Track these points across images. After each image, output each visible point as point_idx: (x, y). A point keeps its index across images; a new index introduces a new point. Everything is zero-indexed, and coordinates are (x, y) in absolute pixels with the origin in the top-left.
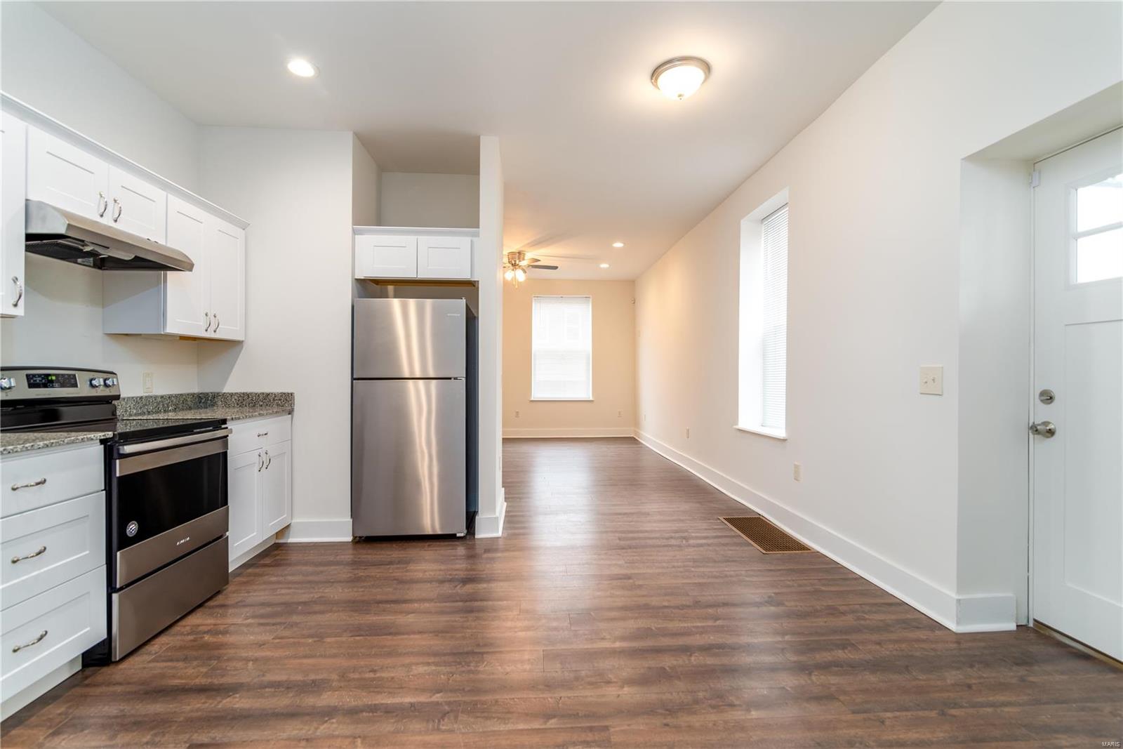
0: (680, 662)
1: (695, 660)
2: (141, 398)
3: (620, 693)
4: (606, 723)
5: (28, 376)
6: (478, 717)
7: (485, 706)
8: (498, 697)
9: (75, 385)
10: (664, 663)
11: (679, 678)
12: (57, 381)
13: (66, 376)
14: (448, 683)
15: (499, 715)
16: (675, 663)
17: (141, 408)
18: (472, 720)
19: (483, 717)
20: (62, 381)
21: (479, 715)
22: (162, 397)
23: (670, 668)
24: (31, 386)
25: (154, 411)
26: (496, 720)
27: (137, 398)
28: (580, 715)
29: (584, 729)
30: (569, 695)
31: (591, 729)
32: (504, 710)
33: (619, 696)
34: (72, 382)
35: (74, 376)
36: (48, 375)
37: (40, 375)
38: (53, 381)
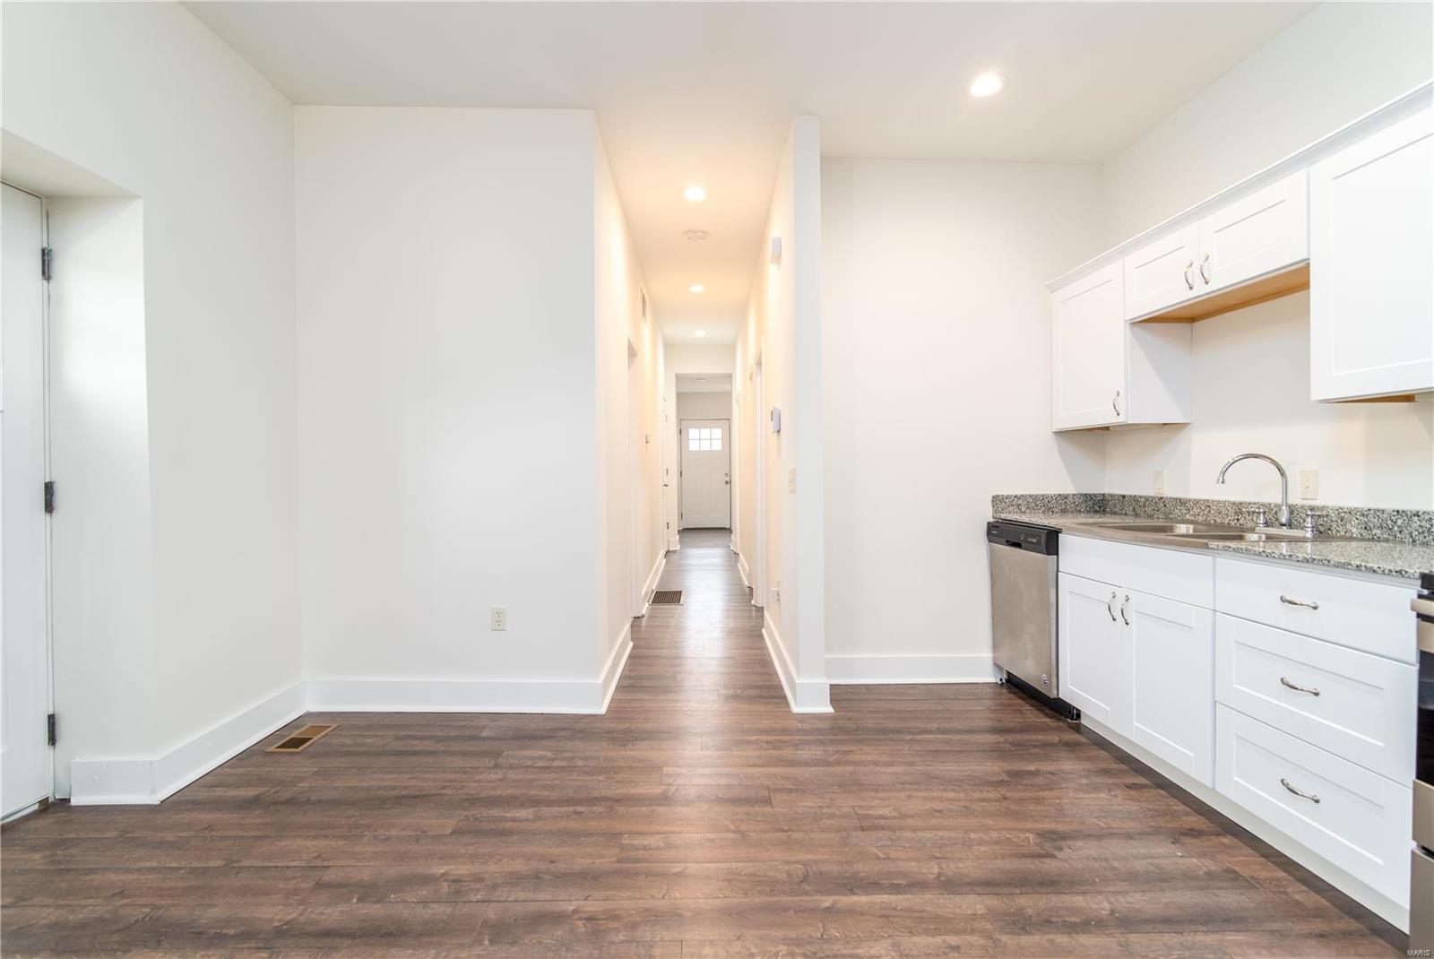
4: (618, 865)
6: (765, 876)
7: (759, 888)
8: (746, 900)
14: (822, 921)
15: (739, 878)
18: (770, 874)
19: (760, 876)
21: (765, 879)
26: (743, 873)
28: (644, 876)
30: (651, 901)
32: (735, 883)
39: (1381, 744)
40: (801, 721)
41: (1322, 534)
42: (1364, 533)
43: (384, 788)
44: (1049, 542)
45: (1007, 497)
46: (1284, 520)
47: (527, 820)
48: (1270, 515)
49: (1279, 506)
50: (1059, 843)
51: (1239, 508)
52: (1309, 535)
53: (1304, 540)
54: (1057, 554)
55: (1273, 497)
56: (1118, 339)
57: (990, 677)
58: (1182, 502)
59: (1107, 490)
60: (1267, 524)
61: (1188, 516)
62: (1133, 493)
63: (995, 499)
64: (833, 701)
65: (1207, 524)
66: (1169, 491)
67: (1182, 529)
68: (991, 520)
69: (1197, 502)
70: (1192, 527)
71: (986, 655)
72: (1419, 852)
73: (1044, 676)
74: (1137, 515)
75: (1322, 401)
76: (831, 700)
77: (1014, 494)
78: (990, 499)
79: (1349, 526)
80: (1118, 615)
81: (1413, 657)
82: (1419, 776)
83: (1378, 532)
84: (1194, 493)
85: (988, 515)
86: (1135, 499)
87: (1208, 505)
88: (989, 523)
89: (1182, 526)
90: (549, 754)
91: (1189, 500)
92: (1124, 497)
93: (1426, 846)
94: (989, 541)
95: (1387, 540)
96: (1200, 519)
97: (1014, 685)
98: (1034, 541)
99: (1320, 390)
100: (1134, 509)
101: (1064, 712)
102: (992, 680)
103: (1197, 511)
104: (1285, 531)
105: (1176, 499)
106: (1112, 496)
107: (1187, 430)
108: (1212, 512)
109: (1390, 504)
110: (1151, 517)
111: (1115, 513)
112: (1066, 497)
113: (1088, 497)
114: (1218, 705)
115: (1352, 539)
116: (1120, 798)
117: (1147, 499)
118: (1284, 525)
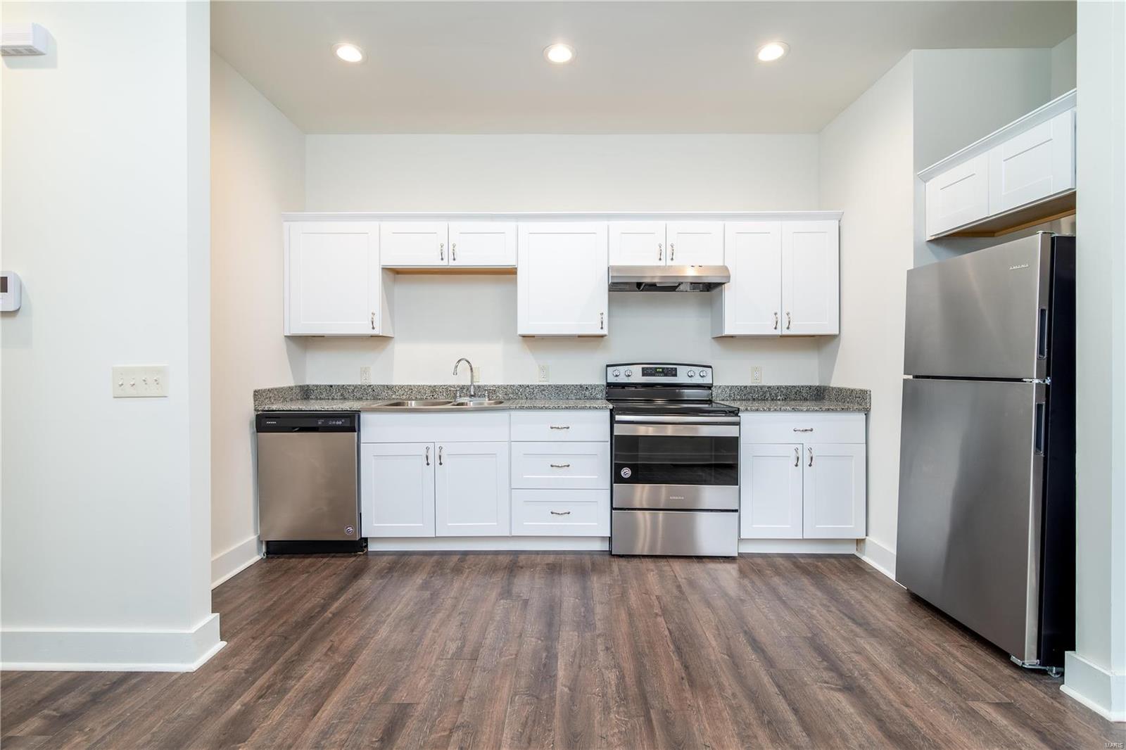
2: (746, 387)
5: (643, 368)
9: (675, 375)
12: (663, 372)
13: (674, 369)
17: (745, 395)
20: (666, 372)
22: (769, 387)
24: (644, 374)
25: (760, 398)
27: (741, 387)
34: (673, 373)
35: (676, 369)
36: (656, 368)
37: (651, 368)
38: (659, 372)
42: (505, 396)
46: (472, 393)
49: (469, 387)
54: (358, 431)
58: (389, 388)
60: (462, 396)
61: (394, 396)
63: (257, 394)
65: (420, 399)
68: (257, 413)
79: (498, 394)
83: (511, 395)
85: (248, 411)
88: (255, 416)
91: (395, 386)
92: (331, 386)
94: (258, 432)
95: (515, 399)
100: (342, 395)
105: (384, 386)
107: (391, 340)
108: (414, 392)
109: (517, 382)
113: (302, 388)
117: (356, 387)
118: (472, 396)
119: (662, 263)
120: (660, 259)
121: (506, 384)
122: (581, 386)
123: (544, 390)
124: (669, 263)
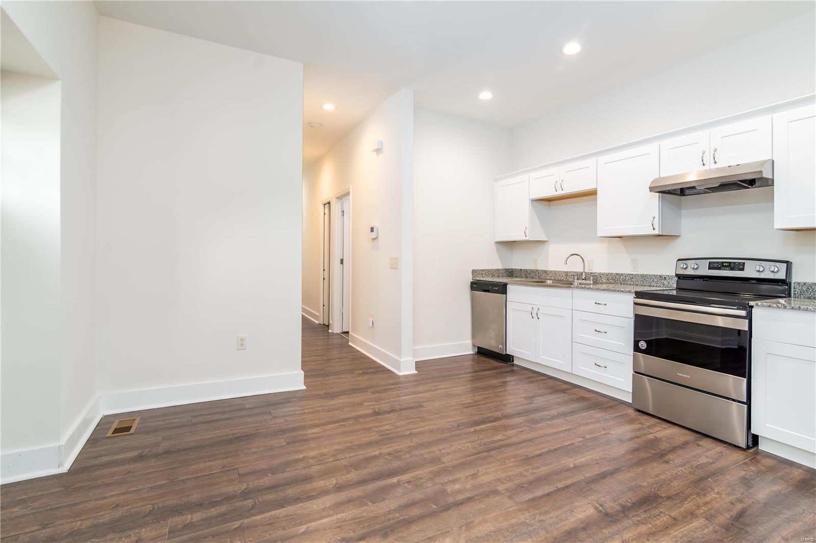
0: (344, 477)
1: (333, 481)
3: (380, 451)
4: (381, 438)
5: (710, 263)
9: (743, 269)
10: (357, 474)
11: (344, 466)
12: (729, 266)
13: (741, 264)
16: (348, 476)
20: (732, 267)
23: (351, 471)
24: (710, 268)
29: (390, 434)
31: (387, 434)
33: (380, 449)
34: (741, 267)
35: (744, 264)
36: (723, 263)
37: (717, 263)
38: (726, 266)
39: (624, 344)
40: (406, 378)
41: (595, 283)
42: (607, 281)
43: (221, 436)
44: (502, 289)
45: (478, 270)
46: (584, 278)
47: (320, 432)
48: (579, 276)
49: (582, 274)
50: (533, 399)
51: (567, 273)
52: (592, 283)
53: (590, 284)
54: (506, 294)
55: (579, 269)
56: (526, 206)
57: (470, 351)
58: (545, 272)
59: (514, 267)
60: (578, 279)
61: (548, 277)
62: (525, 268)
63: (474, 272)
64: (416, 369)
65: (555, 280)
66: (540, 267)
67: (549, 282)
68: (472, 281)
69: (551, 272)
70: (551, 281)
71: (469, 342)
72: (634, 373)
73: (500, 346)
74: (527, 277)
75: (600, 237)
76: (416, 368)
77: (480, 269)
78: (471, 272)
79: (603, 279)
80: (534, 315)
81: (632, 316)
82: (634, 351)
83: (611, 281)
84: (550, 268)
85: (470, 279)
86: (526, 271)
87: (555, 272)
88: (471, 282)
89: (549, 281)
90: (298, 408)
91: (548, 271)
92: (521, 270)
93: (636, 371)
94: (472, 290)
95: (614, 283)
96: (552, 278)
97: (482, 352)
98: (497, 289)
99: (600, 233)
100: (526, 275)
101: (507, 359)
102: (472, 353)
103: (551, 275)
104: (584, 281)
105: (543, 271)
106: (516, 269)
107: (547, 243)
109: (614, 272)
110: (533, 278)
111: (517, 277)
112: (499, 270)
113: (507, 270)
114: (574, 343)
115: (603, 283)
116: (541, 384)
117: (531, 270)
118: (583, 279)
119: (707, 167)
120: (704, 165)
121: (608, 272)
122: (660, 276)
123: (633, 278)
124: (714, 166)
